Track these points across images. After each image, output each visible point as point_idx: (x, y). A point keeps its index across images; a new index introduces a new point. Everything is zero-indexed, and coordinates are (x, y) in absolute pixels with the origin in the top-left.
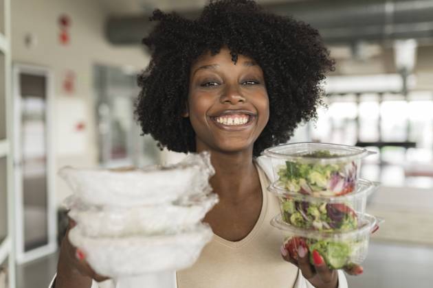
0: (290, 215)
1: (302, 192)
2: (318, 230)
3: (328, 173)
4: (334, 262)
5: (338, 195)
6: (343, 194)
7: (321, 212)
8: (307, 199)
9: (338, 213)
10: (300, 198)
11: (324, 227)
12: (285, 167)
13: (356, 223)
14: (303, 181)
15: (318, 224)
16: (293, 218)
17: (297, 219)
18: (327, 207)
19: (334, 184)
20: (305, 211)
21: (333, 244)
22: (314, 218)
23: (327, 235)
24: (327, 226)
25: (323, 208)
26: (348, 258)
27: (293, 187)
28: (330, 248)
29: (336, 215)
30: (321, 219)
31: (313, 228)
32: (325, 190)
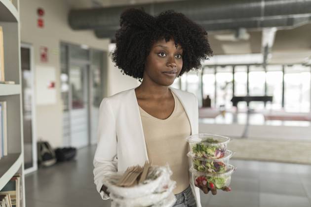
0: (197, 167)
1: (204, 157)
2: (210, 173)
3: (215, 149)
4: (218, 186)
5: (218, 158)
6: (220, 157)
7: (211, 165)
8: (206, 160)
9: (218, 165)
10: (202, 159)
11: (213, 172)
12: (195, 146)
13: (226, 169)
14: (204, 153)
15: (210, 170)
16: (199, 168)
17: (200, 168)
18: (214, 163)
19: (217, 154)
20: (205, 165)
21: (217, 178)
22: (208, 168)
23: (214, 175)
24: (214, 171)
25: (212, 163)
26: (224, 184)
27: (200, 155)
28: (216, 180)
29: (218, 166)
30: (212, 168)
31: (208, 172)
32: (213, 156)
